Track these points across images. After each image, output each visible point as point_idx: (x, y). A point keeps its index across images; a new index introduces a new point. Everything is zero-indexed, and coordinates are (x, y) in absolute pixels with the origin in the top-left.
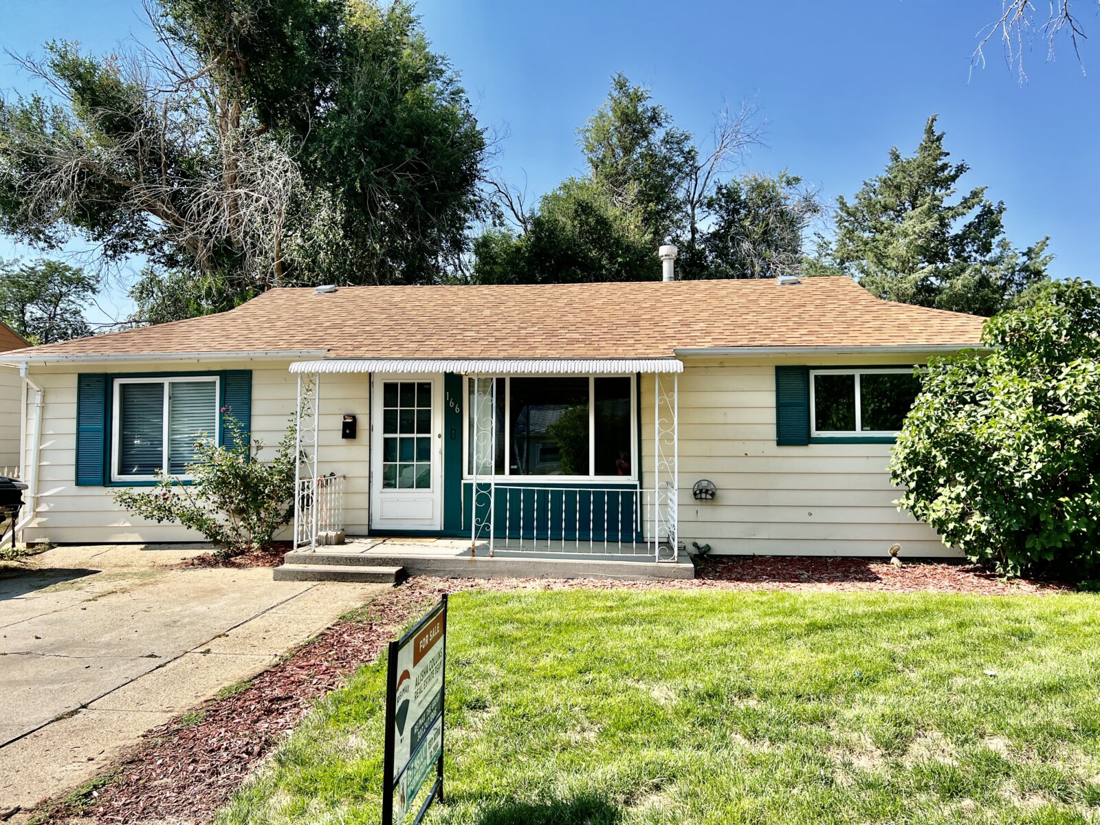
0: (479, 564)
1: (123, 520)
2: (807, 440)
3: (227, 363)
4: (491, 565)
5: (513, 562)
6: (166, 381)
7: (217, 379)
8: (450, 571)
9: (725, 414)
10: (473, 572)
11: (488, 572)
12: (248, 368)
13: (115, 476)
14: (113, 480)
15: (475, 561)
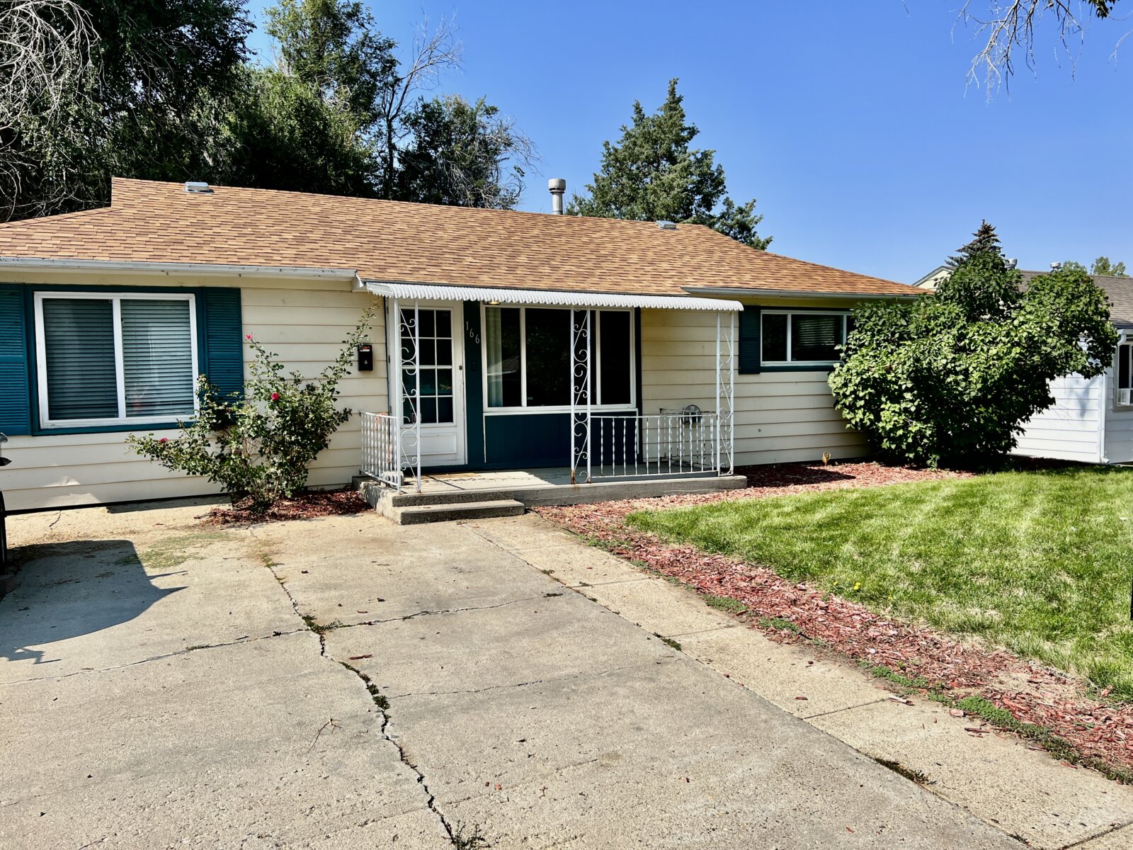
0: (582, 491)
1: (66, 478)
2: (758, 370)
3: (206, 278)
4: (592, 490)
5: (610, 487)
6: (116, 298)
7: (191, 298)
8: (557, 500)
9: (703, 347)
10: (577, 498)
11: (589, 498)
12: (234, 285)
13: (45, 421)
14: (42, 427)
15: (579, 488)
